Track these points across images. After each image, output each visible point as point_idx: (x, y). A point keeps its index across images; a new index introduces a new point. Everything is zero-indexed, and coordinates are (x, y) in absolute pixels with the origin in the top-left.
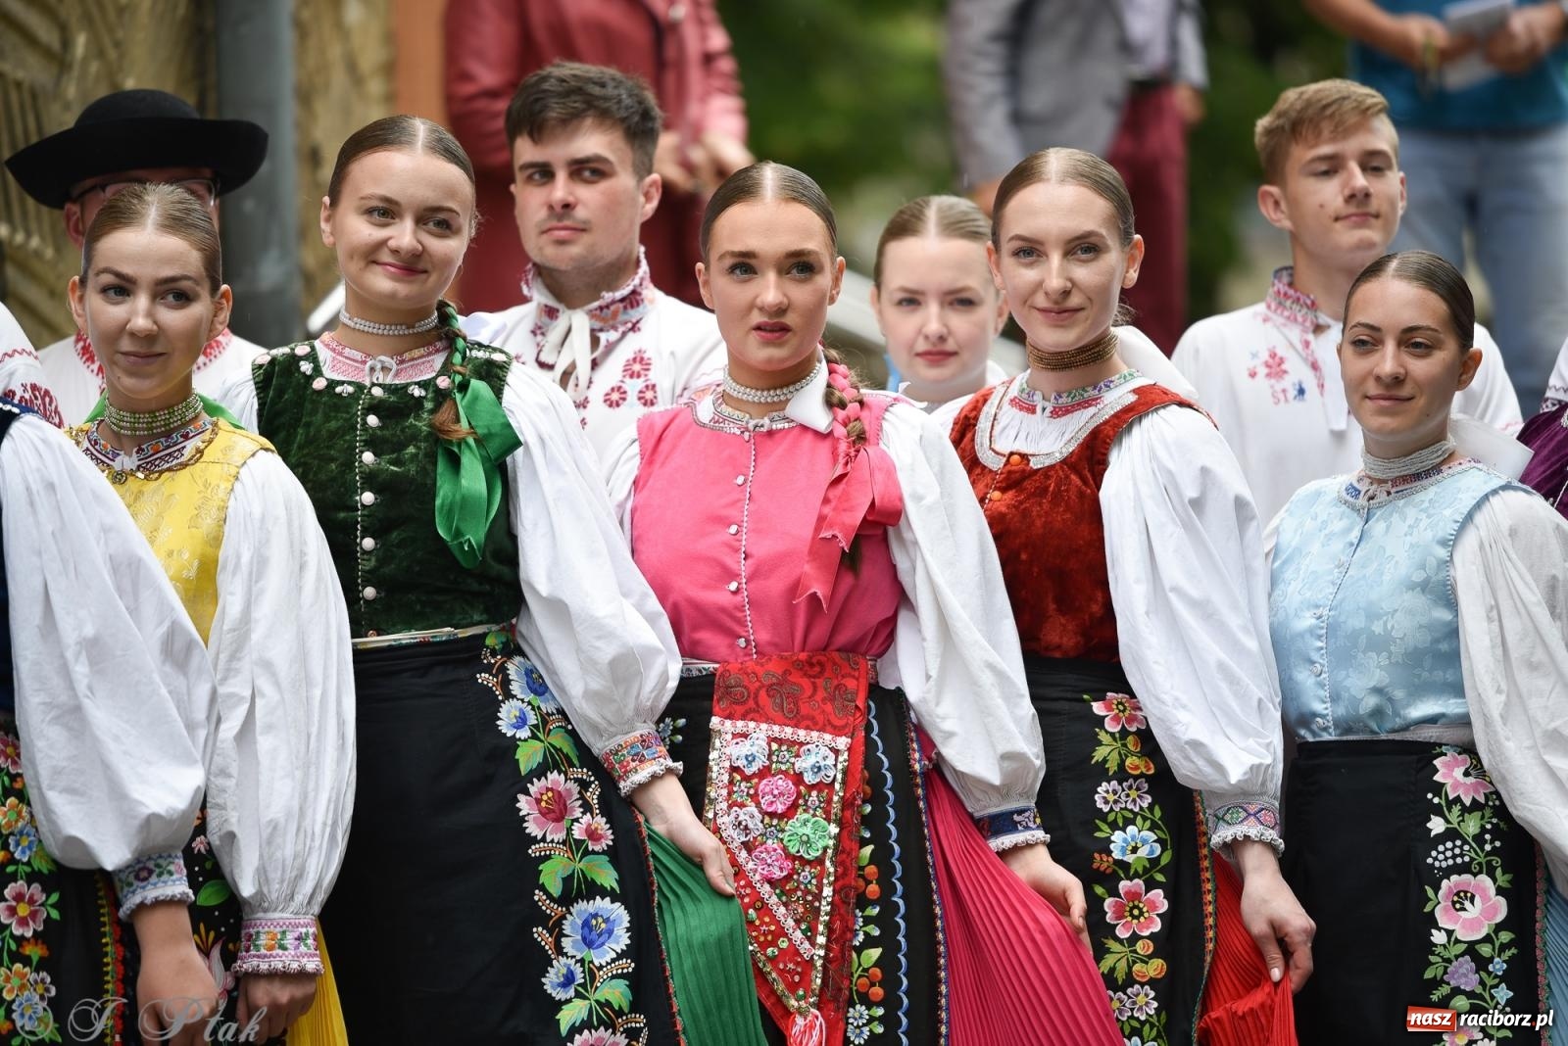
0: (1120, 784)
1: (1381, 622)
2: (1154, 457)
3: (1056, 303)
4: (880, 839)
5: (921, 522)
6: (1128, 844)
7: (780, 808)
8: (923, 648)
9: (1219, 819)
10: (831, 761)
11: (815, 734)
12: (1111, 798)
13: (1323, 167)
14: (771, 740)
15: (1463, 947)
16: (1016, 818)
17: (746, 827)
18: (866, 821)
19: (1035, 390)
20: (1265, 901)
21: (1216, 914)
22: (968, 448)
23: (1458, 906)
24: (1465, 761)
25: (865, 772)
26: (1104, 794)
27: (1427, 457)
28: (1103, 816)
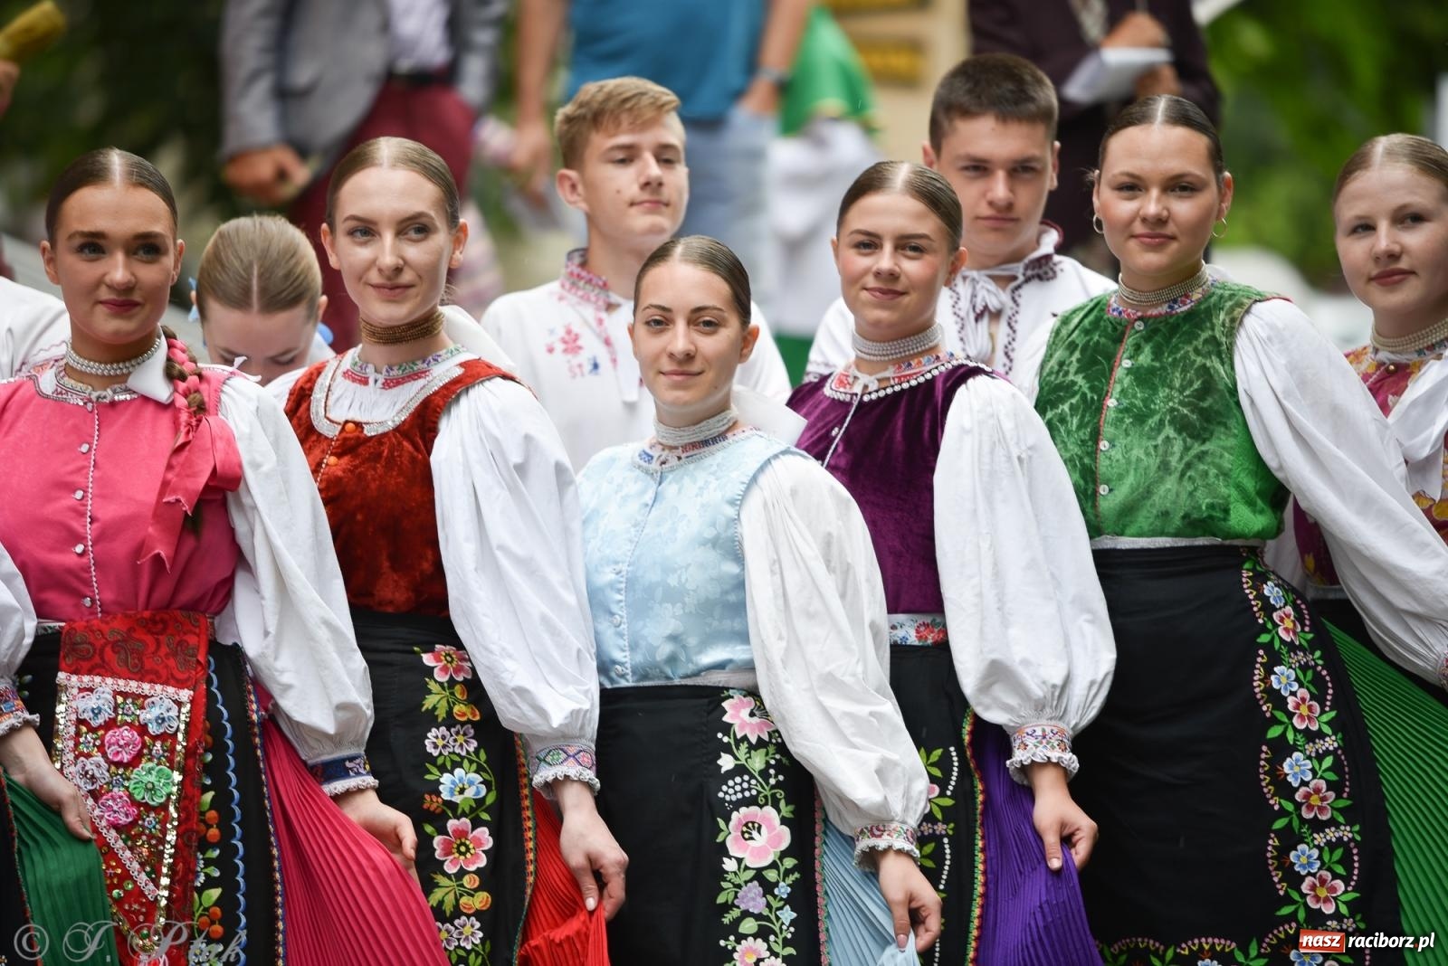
0: (448, 730)
1: (676, 576)
2: (481, 425)
3: (389, 278)
4: (221, 786)
5: (259, 487)
6: (455, 785)
7: (126, 758)
8: (262, 606)
9: (540, 760)
10: (174, 713)
11: (158, 687)
12: (440, 743)
13: (620, 155)
14: (116, 693)
15: (752, 873)
16: (348, 764)
17: (93, 776)
18: (207, 769)
19: (367, 363)
20: (582, 836)
21: (536, 849)
22: (305, 416)
23: (747, 836)
24: (750, 703)
25: (205, 722)
26: (434, 740)
27: (714, 427)
28: (433, 760)
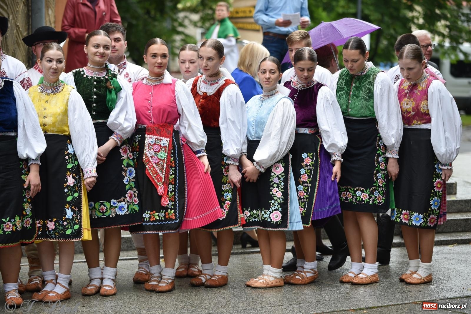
7: (157, 150)
10: (166, 143)
11: (163, 138)
14: (156, 139)
15: (276, 176)
16: (201, 151)
17: (151, 154)
18: (172, 153)
19: (207, 80)
22: (196, 90)
23: (276, 169)
25: (172, 145)
27: (273, 92)
